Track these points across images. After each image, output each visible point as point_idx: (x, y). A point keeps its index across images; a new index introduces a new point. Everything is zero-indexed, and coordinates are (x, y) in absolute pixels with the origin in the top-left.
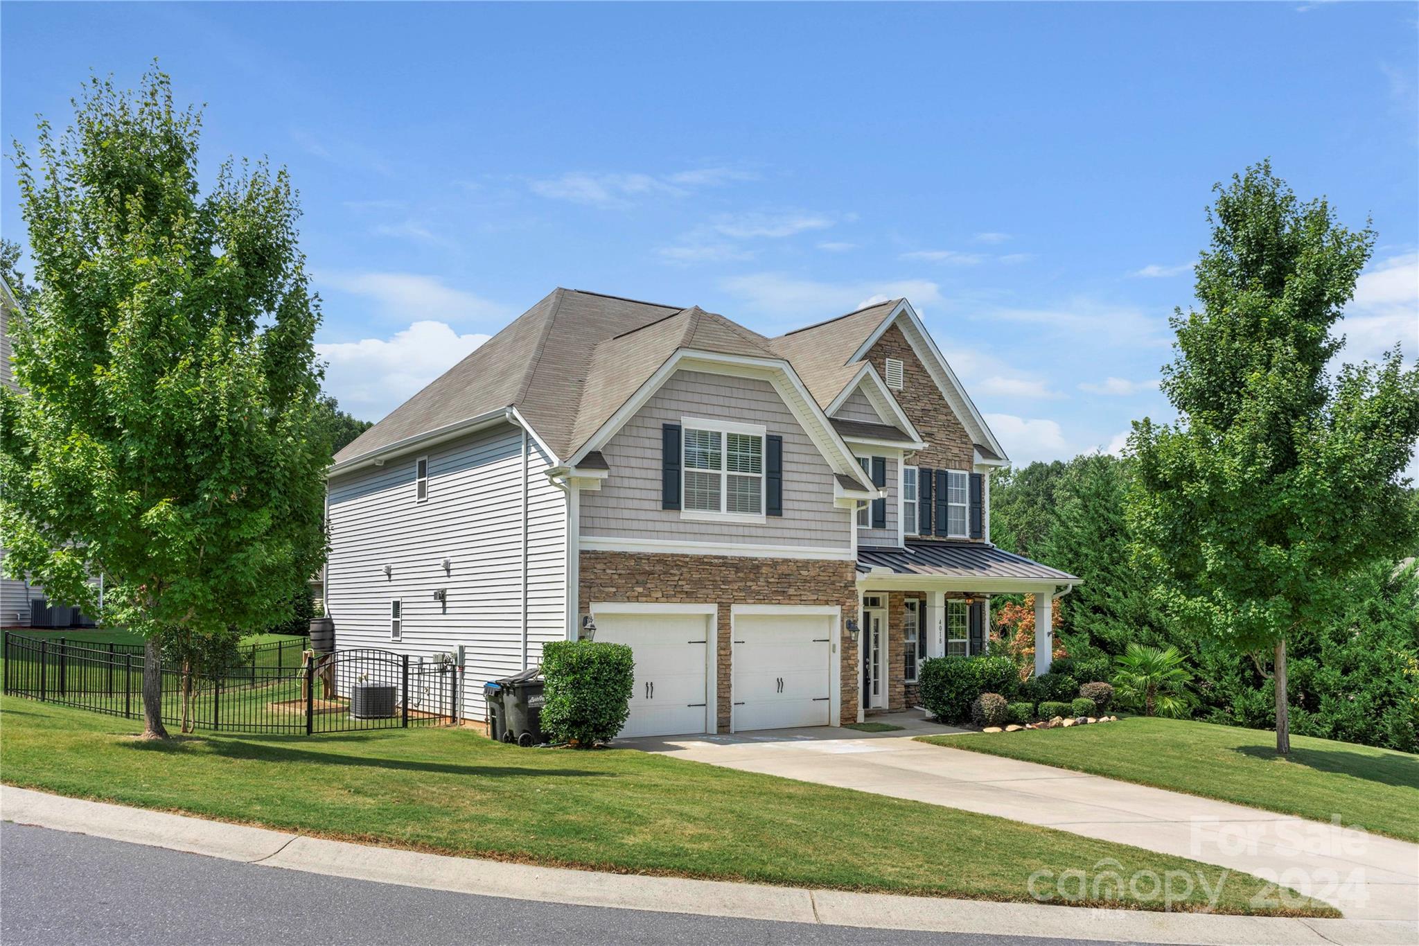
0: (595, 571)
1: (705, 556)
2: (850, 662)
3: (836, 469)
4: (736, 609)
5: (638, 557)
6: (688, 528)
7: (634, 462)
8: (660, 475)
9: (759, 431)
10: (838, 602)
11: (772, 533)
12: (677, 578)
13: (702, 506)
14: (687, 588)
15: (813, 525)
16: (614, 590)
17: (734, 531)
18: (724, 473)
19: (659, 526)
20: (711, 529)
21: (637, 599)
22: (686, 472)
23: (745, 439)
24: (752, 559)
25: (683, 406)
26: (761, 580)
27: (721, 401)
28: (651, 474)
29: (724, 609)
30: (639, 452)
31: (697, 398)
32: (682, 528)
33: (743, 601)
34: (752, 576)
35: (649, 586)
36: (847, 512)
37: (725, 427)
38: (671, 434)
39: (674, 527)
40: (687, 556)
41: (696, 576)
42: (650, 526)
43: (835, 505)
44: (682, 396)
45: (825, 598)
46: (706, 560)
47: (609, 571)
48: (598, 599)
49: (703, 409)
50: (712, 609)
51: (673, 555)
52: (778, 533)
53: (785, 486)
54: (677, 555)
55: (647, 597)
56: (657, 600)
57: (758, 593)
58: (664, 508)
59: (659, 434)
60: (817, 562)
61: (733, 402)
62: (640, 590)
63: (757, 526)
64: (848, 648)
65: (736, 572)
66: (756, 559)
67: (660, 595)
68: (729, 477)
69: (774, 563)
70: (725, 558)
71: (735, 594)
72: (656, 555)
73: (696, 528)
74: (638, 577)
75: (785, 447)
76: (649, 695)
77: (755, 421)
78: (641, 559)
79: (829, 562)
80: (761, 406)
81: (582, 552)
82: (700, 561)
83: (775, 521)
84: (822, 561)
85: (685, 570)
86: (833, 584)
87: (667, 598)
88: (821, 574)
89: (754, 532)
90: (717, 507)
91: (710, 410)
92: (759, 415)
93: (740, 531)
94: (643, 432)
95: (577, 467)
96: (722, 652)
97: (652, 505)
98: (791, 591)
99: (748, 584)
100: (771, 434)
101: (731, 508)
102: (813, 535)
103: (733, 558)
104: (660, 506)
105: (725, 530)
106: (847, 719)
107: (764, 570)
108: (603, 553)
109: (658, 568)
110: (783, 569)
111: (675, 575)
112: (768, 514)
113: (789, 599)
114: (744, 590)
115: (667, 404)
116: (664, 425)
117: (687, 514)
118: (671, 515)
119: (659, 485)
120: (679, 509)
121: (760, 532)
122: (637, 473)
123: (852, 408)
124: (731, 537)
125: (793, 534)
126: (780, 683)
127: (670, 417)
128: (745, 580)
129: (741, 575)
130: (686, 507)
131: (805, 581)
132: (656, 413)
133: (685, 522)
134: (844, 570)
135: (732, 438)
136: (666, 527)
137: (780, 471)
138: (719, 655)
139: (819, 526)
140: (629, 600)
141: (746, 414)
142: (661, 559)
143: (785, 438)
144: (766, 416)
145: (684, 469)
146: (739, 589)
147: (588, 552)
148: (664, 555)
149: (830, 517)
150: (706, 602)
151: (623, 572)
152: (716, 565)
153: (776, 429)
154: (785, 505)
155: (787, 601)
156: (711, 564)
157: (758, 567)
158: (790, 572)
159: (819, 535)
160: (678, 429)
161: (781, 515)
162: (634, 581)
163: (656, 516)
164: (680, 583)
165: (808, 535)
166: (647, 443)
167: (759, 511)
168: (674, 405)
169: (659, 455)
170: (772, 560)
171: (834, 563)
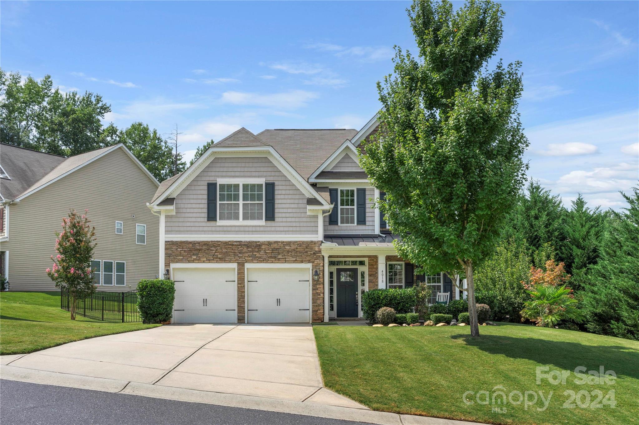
0: (172, 249)
1: (229, 241)
2: (318, 291)
3: (308, 196)
4: (247, 266)
5: (194, 243)
6: (221, 229)
7: (192, 201)
8: (206, 206)
9: (262, 181)
10: (309, 262)
11: (269, 229)
12: (214, 252)
13: (229, 218)
14: (220, 256)
15: (294, 224)
16: (182, 257)
17: (247, 229)
18: (241, 202)
19: (206, 229)
20: (233, 229)
21: (193, 261)
22: (220, 204)
23: (253, 186)
24: (256, 242)
25: (217, 174)
26: (262, 251)
27: (239, 169)
28: (202, 206)
29: (241, 266)
30: (195, 197)
31: (225, 169)
32: (218, 229)
33: (252, 261)
34: (256, 250)
35: (199, 255)
36: (316, 217)
37: (241, 181)
38: (212, 187)
39: (214, 229)
40: (220, 242)
41: (224, 250)
42: (201, 229)
43: (308, 213)
44: (217, 169)
45: (301, 260)
46: (229, 243)
47: (179, 250)
48: (174, 262)
49: (229, 174)
50: (235, 265)
51: (212, 241)
52: (273, 229)
53: (276, 206)
54: (214, 241)
55: (199, 260)
56: (204, 262)
57: (260, 258)
58: (208, 220)
59: (206, 188)
60: (297, 242)
61: (246, 169)
62: (195, 257)
63: (260, 226)
64: (316, 284)
65: (247, 248)
66: (259, 242)
67: (205, 259)
68: (244, 204)
69: (269, 243)
70: (241, 242)
71: (246, 258)
72: (203, 242)
73: (225, 229)
74: (193, 252)
75: (276, 188)
76: (205, 304)
77: (259, 177)
78: (195, 243)
79: (303, 242)
80: (262, 169)
81: (166, 242)
82: (226, 243)
83: (270, 223)
84: (300, 241)
85: (219, 248)
86: (306, 252)
87: (209, 261)
88: (298, 248)
89: (258, 229)
90: (237, 218)
91: (233, 174)
92: (261, 174)
93: (250, 229)
94: (197, 188)
95: (157, 205)
96: (239, 285)
97: (202, 220)
98: (280, 256)
99: (254, 253)
100: (266, 182)
101: (245, 218)
102: (294, 229)
103: (245, 242)
104: (206, 219)
105: (242, 229)
106: (315, 320)
107: (263, 247)
108: (176, 242)
109: (204, 247)
110: (275, 246)
111: (213, 250)
112: (266, 220)
113: (279, 260)
114: (251, 256)
115: (210, 174)
116: (208, 183)
117: (219, 222)
118: (212, 223)
119: (206, 210)
120: (216, 220)
121: (262, 229)
122: (194, 206)
123: (343, 165)
124: (245, 232)
125: (282, 229)
126: (278, 301)
127: (211, 180)
128: (253, 252)
129: (250, 249)
130: (220, 219)
131: (288, 252)
132: (204, 178)
133: (219, 226)
134: (313, 246)
135: (245, 187)
136: (210, 229)
137: (273, 199)
138: (238, 287)
139: (298, 224)
140: (189, 262)
141: (254, 174)
142: (206, 244)
143: (276, 183)
144: (265, 174)
145: (218, 202)
146: (249, 256)
147: (169, 242)
148: (207, 241)
149: (304, 219)
150: (230, 262)
151: (186, 250)
152: (236, 245)
153: (271, 180)
154: (276, 215)
155: (277, 262)
156: (233, 245)
157: (260, 245)
158: (279, 247)
159: (298, 229)
160: (215, 184)
161: (274, 220)
162: (192, 254)
163: (204, 224)
164: (216, 254)
165: (291, 229)
166: (199, 192)
167: (262, 219)
168: (213, 174)
169: (206, 197)
170: (269, 242)
171: (307, 242)
